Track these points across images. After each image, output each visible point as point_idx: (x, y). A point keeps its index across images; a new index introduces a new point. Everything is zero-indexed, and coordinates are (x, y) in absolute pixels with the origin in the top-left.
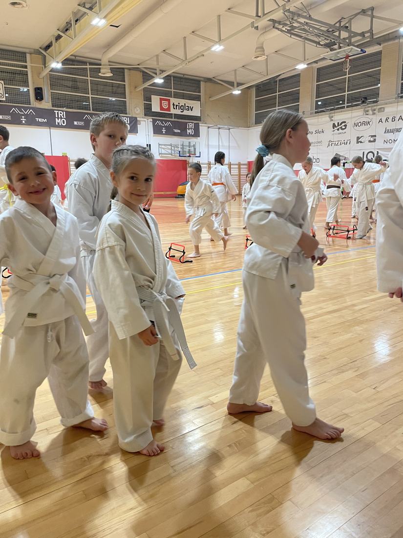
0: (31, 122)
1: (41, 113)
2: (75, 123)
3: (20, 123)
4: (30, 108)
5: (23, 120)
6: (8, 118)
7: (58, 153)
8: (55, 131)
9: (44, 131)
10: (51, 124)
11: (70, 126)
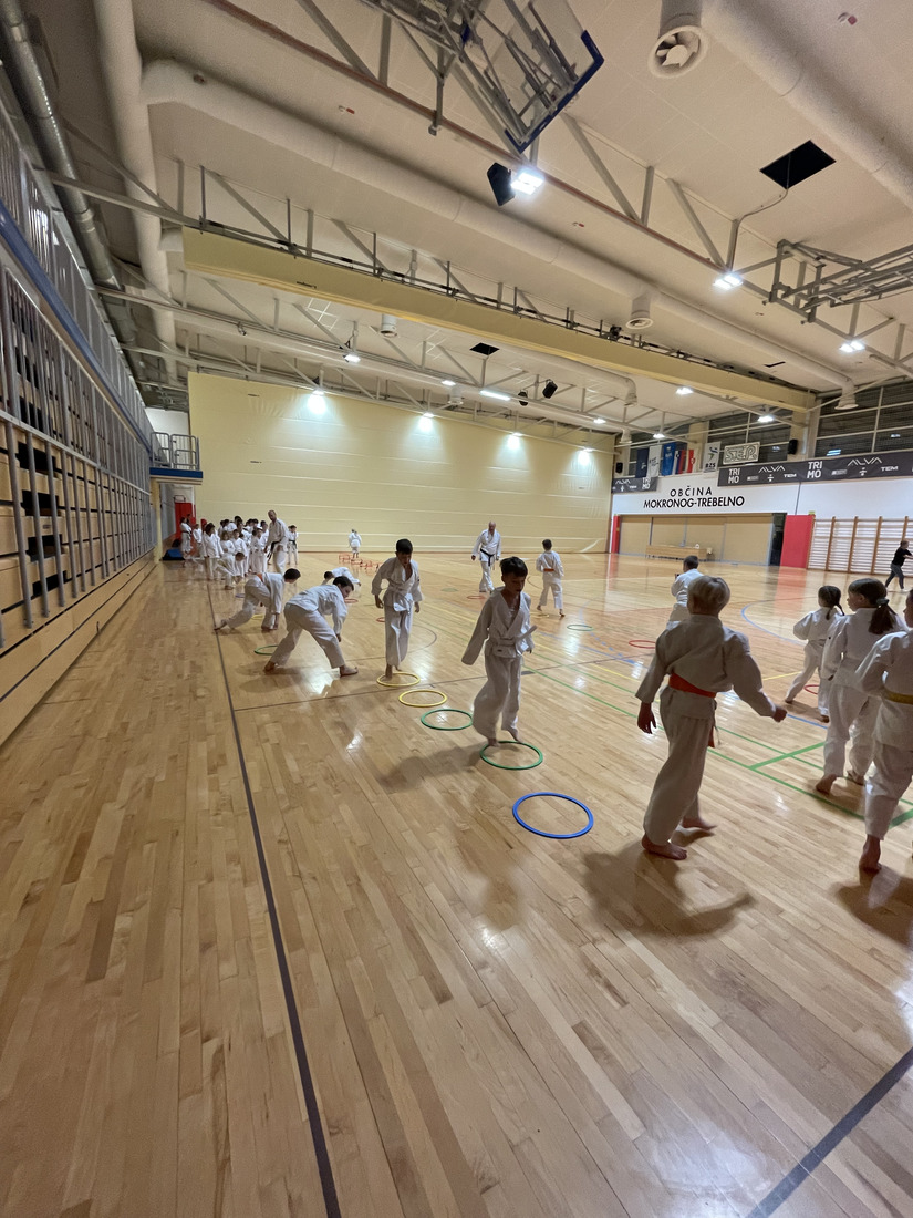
0: (779, 479)
1: (791, 467)
2: (834, 473)
3: (767, 482)
4: (780, 464)
5: (770, 479)
6: (756, 478)
7: (803, 512)
8: (805, 486)
9: (794, 487)
10: (801, 479)
11: (826, 477)
